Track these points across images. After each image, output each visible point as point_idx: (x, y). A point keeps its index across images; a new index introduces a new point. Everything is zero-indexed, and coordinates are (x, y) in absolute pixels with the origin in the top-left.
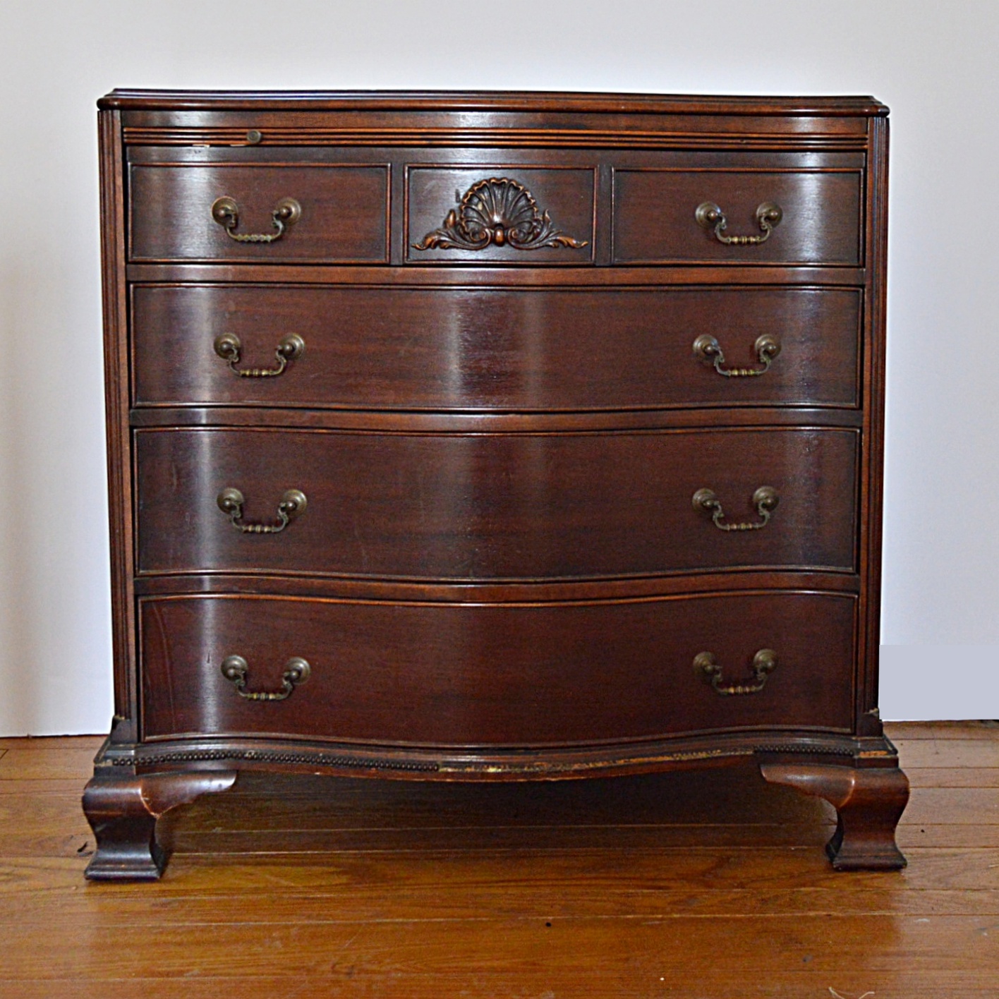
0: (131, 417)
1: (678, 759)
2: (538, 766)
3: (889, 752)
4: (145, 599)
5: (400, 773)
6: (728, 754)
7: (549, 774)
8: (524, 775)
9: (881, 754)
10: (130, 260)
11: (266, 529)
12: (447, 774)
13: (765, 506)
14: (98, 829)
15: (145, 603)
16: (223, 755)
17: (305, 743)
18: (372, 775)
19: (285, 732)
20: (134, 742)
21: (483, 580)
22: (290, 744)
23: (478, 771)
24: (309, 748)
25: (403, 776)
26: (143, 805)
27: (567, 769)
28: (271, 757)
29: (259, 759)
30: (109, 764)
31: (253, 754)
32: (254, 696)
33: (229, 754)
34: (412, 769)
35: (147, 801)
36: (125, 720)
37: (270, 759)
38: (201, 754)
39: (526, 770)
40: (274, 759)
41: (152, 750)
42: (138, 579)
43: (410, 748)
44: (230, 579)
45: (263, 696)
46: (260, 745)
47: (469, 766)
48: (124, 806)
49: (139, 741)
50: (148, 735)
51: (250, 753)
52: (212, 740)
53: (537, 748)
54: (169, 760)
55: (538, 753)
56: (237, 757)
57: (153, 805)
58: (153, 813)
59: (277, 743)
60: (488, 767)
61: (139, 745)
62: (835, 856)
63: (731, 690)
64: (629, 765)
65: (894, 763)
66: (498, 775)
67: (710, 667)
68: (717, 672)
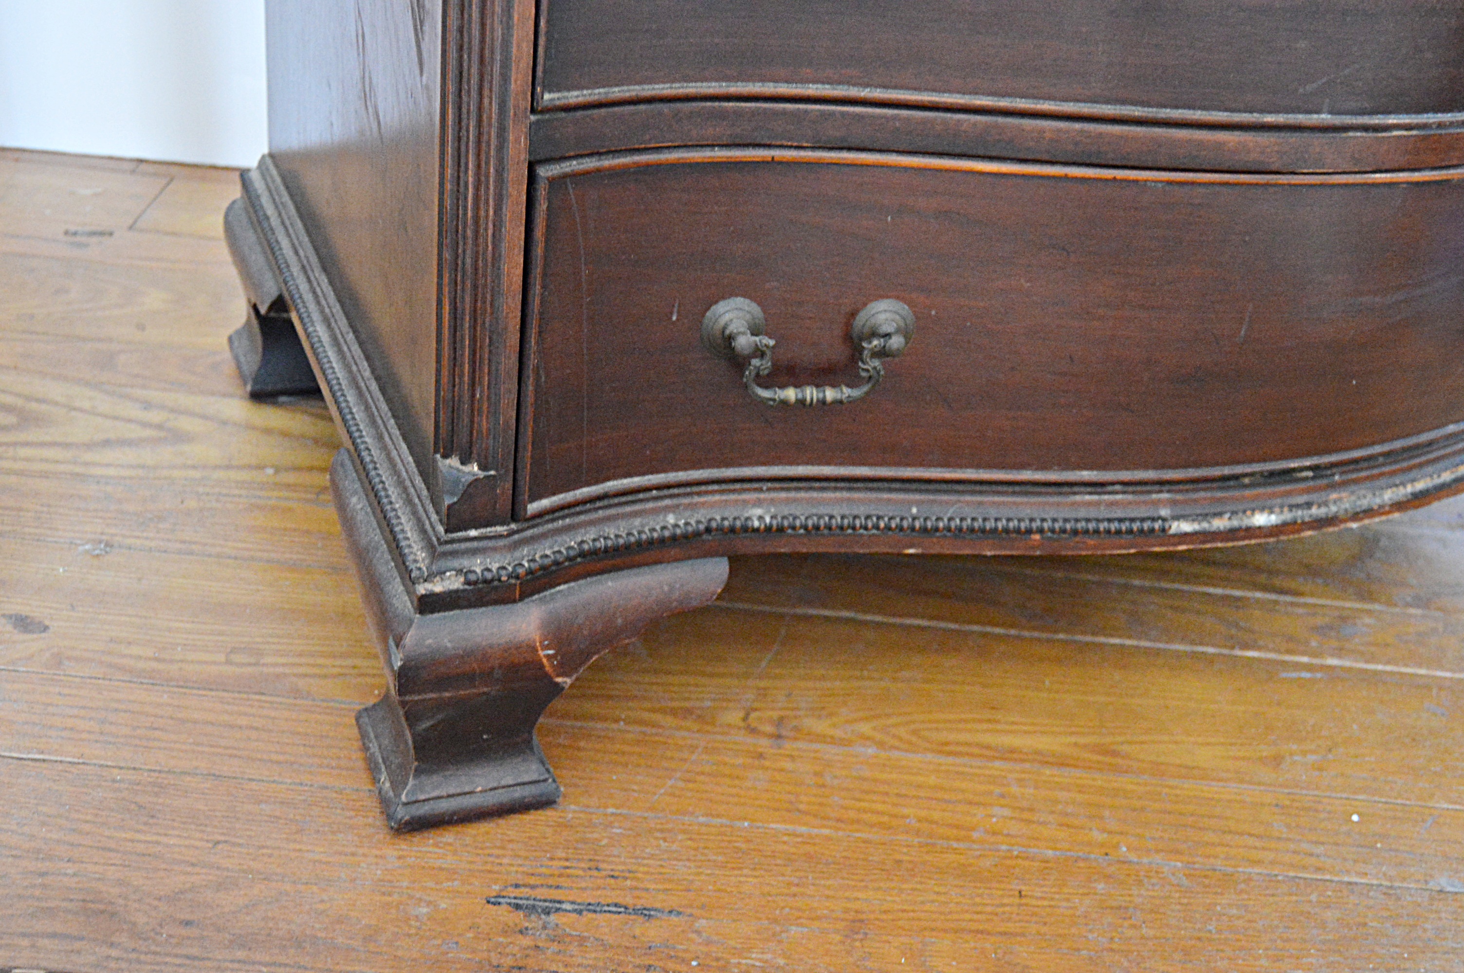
2: (1335, 502)
4: (555, 170)
5: (1091, 541)
7: (1355, 516)
8: (1318, 522)
12: (1183, 537)
14: (424, 724)
15: (553, 181)
16: (702, 527)
17: (875, 485)
18: (1033, 548)
19: (828, 463)
20: (502, 524)
21: (1348, 120)
22: (842, 489)
23: (1235, 523)
24: (885, 496)
25: (1095, 547)
26: (542, 666)
27: (1378, 501)
28: (810, 523)
29: (781, 529)
30: (452, 583)
31: (768, 520)
32: (791, 394)
33: (714, 525)
34: (1119, 532)
35: (548, 657)
36: (482, 474)
37: (805, 527)
38: (653, 530)
39: (1314, 511)
40: (817, 528)
41: (544, 536)
42: (538, 117)
43: (1103, 484)
44: (754, 113)
45: (811, 393)
46: (773, 495)
47: (1219, 514)
48: (497, 674)
49: (514, 518)
50: (533, 498)
51: (761, 518)
52: (666, 492)
53: (1333, 465)
54: (583, 554)
55: (1333, 475)
56: (732, 530)
57: (561, 664)
58: (559, 680)
59: (811, 489)
60: (1253, 514)
61: (513, 526)
64: (1457, 478)
66: (1273, 529)
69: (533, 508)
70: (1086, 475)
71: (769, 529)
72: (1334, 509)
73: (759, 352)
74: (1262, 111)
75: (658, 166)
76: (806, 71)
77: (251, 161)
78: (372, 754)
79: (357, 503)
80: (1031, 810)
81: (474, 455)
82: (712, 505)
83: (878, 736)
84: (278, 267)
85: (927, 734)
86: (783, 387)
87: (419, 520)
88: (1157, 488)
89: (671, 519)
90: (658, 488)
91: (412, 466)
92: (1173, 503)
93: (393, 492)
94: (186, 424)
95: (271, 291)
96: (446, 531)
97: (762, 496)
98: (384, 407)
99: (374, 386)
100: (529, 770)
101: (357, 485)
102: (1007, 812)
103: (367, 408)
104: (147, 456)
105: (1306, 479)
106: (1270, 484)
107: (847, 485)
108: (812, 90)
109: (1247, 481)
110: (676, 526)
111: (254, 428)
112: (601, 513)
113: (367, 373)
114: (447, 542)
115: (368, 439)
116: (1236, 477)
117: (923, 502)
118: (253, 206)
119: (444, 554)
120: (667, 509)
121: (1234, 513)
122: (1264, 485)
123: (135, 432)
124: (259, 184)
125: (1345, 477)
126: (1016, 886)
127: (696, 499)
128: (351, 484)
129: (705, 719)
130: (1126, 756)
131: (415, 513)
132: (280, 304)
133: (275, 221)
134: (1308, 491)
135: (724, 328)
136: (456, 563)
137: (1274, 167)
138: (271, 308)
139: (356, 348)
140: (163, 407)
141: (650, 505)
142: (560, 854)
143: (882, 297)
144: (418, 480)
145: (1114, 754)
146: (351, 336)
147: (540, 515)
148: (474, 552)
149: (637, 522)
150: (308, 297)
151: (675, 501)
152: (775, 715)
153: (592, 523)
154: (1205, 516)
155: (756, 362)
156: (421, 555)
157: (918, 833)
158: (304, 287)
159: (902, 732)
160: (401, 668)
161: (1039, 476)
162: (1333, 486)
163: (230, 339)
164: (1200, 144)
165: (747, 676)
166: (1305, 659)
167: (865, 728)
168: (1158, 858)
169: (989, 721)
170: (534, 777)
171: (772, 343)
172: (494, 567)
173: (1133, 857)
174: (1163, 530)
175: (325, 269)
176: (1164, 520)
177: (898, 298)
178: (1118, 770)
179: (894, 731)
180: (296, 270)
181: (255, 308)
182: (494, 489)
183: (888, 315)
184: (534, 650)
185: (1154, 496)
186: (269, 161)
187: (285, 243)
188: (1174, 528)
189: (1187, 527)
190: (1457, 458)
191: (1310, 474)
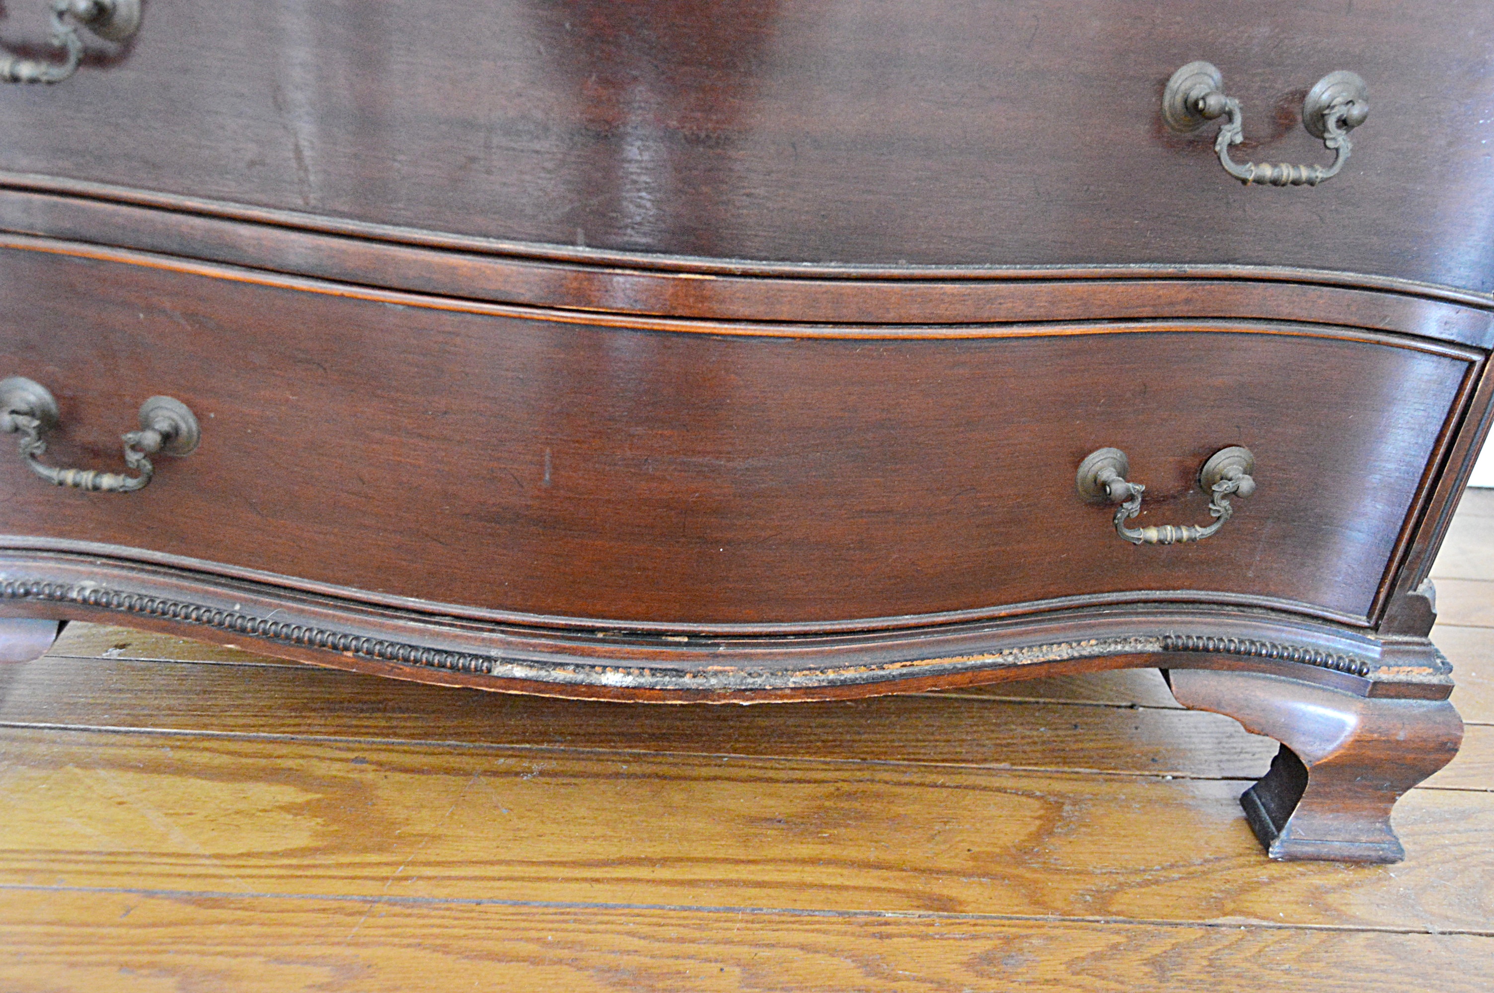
1: (1010, 659)
2: (715, 674)
3: (1437, 669)
5: (406, 668)
6: (1112, 648)
7: (740, 693)
8: (685, 692)
9: (1421, 675)
12: (512, 681)
13: (1343, 123)
17: (203, 577)
18: (346, 664)
19: (159, 549)
22: (172, 575)
23: (580, 677)
24: (212, 588)
25: (411, 675)
27: (780, 682)
28: (125, 602)
29: (100, 604)
31: (88, 592)
32: (69, 476)
34: (431, 663)
37: (124, 606)
39: (687, 680)
43: (432, 614)
45: (87, 478)
46: (105, 570)
47: (562, 665)
51: (82, 590)
53: (718, 635)
55: (718, 645)
59: (143, 570)
60: (604, 672)
62: (1274, 837)
63: (1152, 534)
64: (912, 674)
65: (1444, 691)
66: (625, 691)
67: (1119, 487)
68: (1131, 498)
71: (86, 602)
72: (713, 681)
88: (490, 626)
92: (508, 645)
97: (96, 570)
105: (679, 644)
106: (630, 643)
107: (177, 572)
109: (600, 635)
116: (592, 630)
117: (246, 600)
120: (4, 568)
121: (580, 667)
122: (621, 643)
125: (731, 651)
134: (681, 657)
137: (522, 299)
154: (542, 665)
162: (716, 659)
164: (428, 265)
174: (489, 671)
176: (491, 659)
185: (486, 635)
188: (499, 670)
189: (519, 672)
190: (915, 653)
191: (686, 640)
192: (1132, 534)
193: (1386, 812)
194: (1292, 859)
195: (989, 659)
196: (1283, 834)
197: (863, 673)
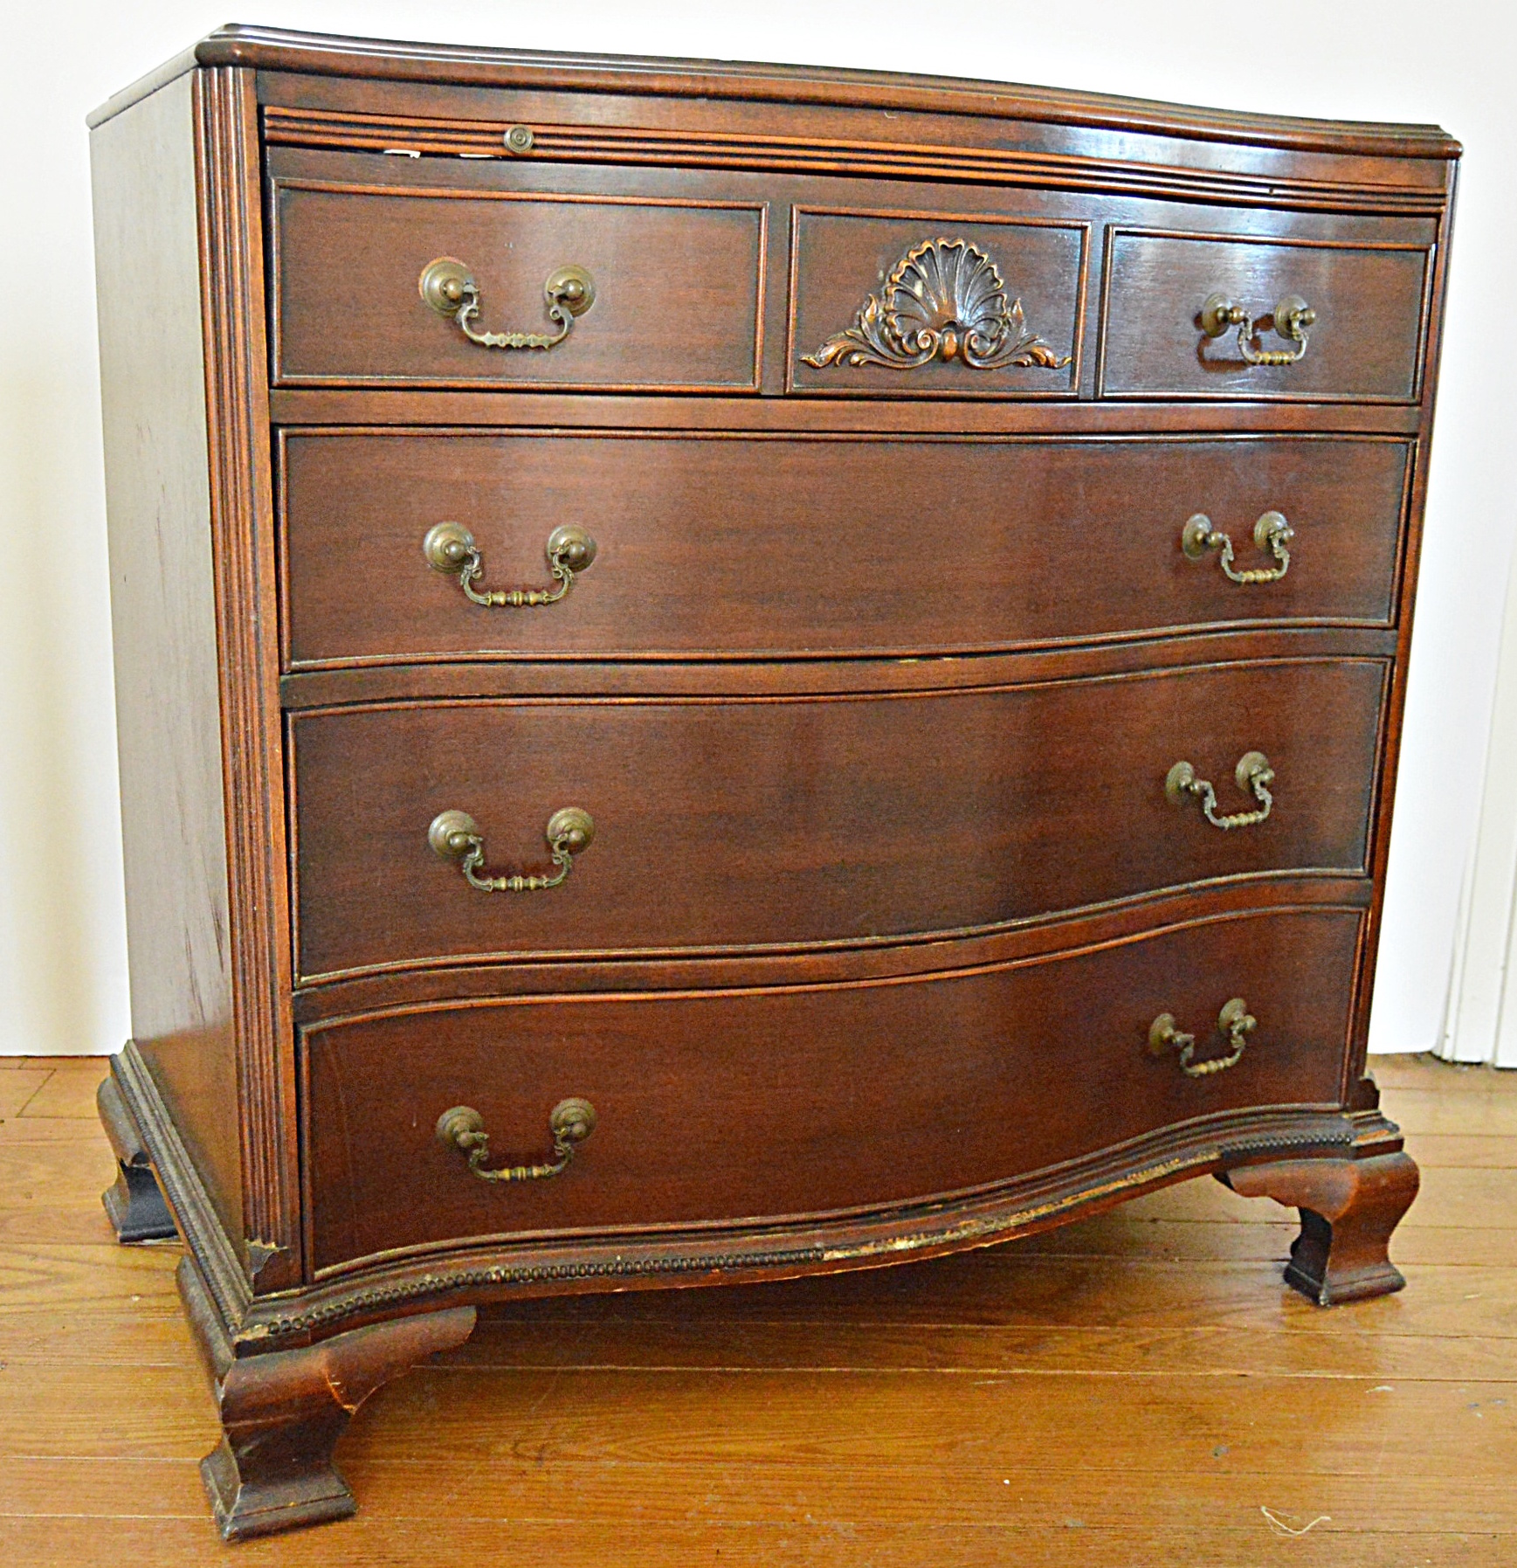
0: (284, 689)
2: (965, 1227)
4: (312, 1027)
5: (761, 1271)
7: (981, 1237)
8: (950, 1244)
9: (1385, 1137)
10: (276, 381)
11: (533, 883)
12: (837, 1263)
13: (1264, 785)
14: (245, 1450)
15: (310, 1036)
16: (451, 1282)
17: (586, 1241)
18: (714, 1280)
20: (296, 1286)
21: (892, 939)
23: (880, 1249)
24: (596, 1249)
25: (766, 1275)
26: (331, 1396)
27: (1005, 1224)
28: (536, 1274)
29: (513, 1280)
30: (260, 1332)
31: (503, 1273)
32: (506, 1174)
33: (460, 1280)
34: (781, 1262)
35: (337, 1388)
36: (278, 1250)
37: (533, 1277)
38: (414, 1286)
39: (948, 1236)
40: (540, 1277)
41: (327, 1295)
42: (298, 993)
43: (766, 1226)
44: (454, 976)
45: (521, 1172)
47: (865, 1244)
48: (297, 1403)
49: (304, 1283)
50: (318, 1268)
51: (498, 1272)
52: (423, 1258)
53: (958, 1199)
54: (361, 1307)
55: (961, 1206)
56: (475, 1283)
57: (348, 1392)
58: (346, 1407)
60: (894, 1240)
61: (304, 1289)
62: (1320, 1289)
63: (1203, 1068)
64: (1080, 1203)
65: (1398, 1145)
66: (912, 1252)
67: (1180, 1038)
68: (1187, 1044)
69: (319, 1273)
70: (752, 1220)
71: (503, 1280)
72: (964, 1233)
73: (476, 1144)
74: (824, 939)
75: (389, 1018)
76: (489, 945)
77: (117, 1049)
78: (211, 1489)
79: (195, 1291)
80: (738, 1494)
81: (272, 1237)
82: (458, 1266)
83: (622, 1453)
84: (139, 1126)
85: (661, 1448)
86: (501, 1168)
87: (236, 1291)
88: (811, 1225)
89: (428, 1278)
90: (417, 1254)
91: (233, 1256)
92: (824, 1237)
93: (220, 1276)
94: (66, 1268)
95: (133, 1145)
96: (255, 1295)
97: (498, 1256)
98: (214, 1217)
99: (208, 1205)
100: (332, 1487)
101: (195, 1279)
102: (718, 1498)
103: (203, 1221)
104: (36, 1295)
105: (937, 1210)
106: (907, 1217)
108: (494, 956)
109: (885, 1215)
110: (432, 1282)
111: (124, 1267)
112: (373, 1277)
113: (203, 1195)
114: (254, 1303)
115: (203, 1241)
117: (624, 1251)
118: (119, 1080)
119: (255, 1312)
120: (427, 1271)
121: (878, 1241)
122: (900, 1218)
123: (23, 1278)
124: (125, 1064)
125: (971, 1208)
126: (715, 1547)
127: (447, 1262)
128: (191, 1277)
129: (483, 1451)
130: (824, 1452)
131: (233, 1288)
132: (140, 1157)
133: (137, 1091)
134: (940, 1220)
135: (451, 1131)
136: (261, 1318)
138: (134, 1160)
139: (195, 1178)
140: (47, 1257)
141: (411, 1268)
142: (356, 1549)
143: (569, 1097)
144: (237, 1264)
145: (815, 1451)
146: (192, 1170)
147: (325, 1279)
148: (275, 1310)
149: (401, 1282)
150: (162, 1146)
151: (432, 1264)
152: (539, 1444)
153: (366, 1284)
154: (852, 1246)
155: (476, 1152)
156: (238, 1316)
157: (642, 1517)
158: (158, 1138)
159: (640, 1448)
160: (225, 1400)
161: (715, 1224)
162: (962, 1216)
163: (103, 1198)
165: (520, 1417)
166: (994, 1371)
167: (611, 1448)
168: (835, 1522)
169: (716, 1435)
170: (334, 1493)
171: (486, 1136)
172: (291, 1319)
173: (814, 1522)
174: (819, 1259)
175: (174, 1123)
176: (818, 1250)
177: (581, 1097)
178: (813, 1462)
179: (638, 1448)
180: (153, 1127)
181: (122, 1164)
182: (287, 1259)
183: (575, 1110)
184: (324, 1382)
185: (809, 1233)
186: (133, 1046)
187: (144, 1106)
188: (827, 1256)
189: (838, 1255)
190: (1077, 1188)
191: (940, 1206)
192: (1190, 1071)
193: (1385, 1251)
194: (1336, 1301)
195: (1121, 1184)
196: (1325, 1285)
197: (1052, 1209)
